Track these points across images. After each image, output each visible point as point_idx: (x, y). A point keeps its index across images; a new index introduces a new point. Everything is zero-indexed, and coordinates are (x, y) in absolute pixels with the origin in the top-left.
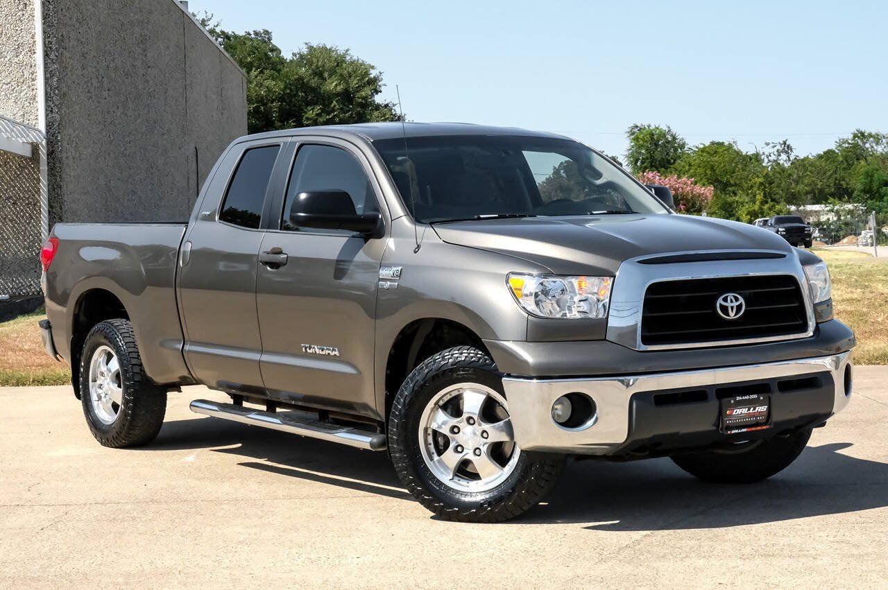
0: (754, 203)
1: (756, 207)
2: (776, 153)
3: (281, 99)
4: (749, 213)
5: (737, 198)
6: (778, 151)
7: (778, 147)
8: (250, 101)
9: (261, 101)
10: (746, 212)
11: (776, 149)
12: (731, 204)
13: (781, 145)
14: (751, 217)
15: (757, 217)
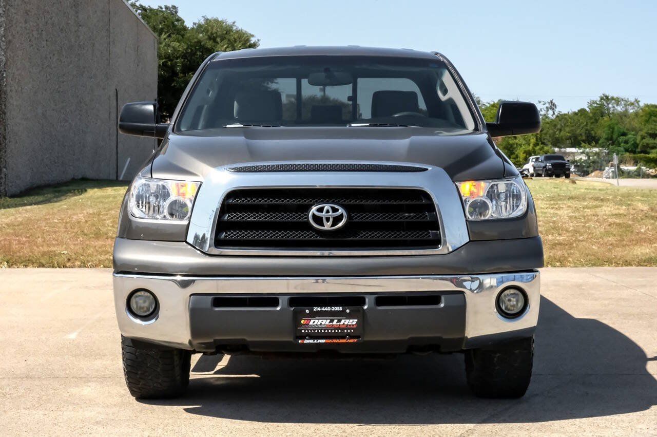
0: (529, 145)
1: (530, 148)
2: (545, 109)
3: (184, 56)
4: (525, 152)
5: (517, 141)
6: (547, 108)
7: (547, 105)
8: (160, 57)
9: (168, 57)
10: (523, 151)
11: (545, 106)
12: (512, 145)
13: (549, 103)
14: (527, 155)
15: (531, 155)
